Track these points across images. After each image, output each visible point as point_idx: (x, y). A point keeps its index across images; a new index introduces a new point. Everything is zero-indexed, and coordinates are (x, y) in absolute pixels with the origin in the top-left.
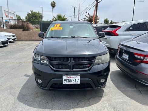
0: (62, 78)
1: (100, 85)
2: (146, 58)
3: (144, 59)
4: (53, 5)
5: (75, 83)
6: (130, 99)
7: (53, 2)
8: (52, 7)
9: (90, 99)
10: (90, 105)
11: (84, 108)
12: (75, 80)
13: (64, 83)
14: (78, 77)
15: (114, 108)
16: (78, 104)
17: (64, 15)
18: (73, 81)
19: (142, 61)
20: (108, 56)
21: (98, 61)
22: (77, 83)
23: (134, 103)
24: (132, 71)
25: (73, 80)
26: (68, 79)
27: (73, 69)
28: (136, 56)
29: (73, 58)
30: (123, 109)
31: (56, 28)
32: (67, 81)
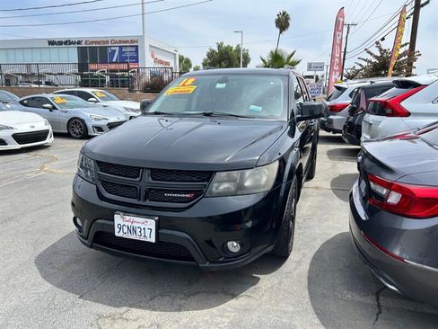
0: (113, 220)
4: (283, 23)
5: (142, 239)
7: (284, 13)
8: (278, 30)
9: (195, 294)
12: (143, 231)
13: (117, 234)
14: (151, 224)
18: (138, 233)
22: (148, 240)
25: (138, 230)
26: (127, 224)
27: (145, 201)
29: (151, 169)
31: (182, 89)
32: (125, 229)
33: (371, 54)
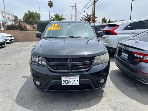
0: (61, 79)
1: (100, 86)
2: (145, 56)
3: (143, 58)
4: (51, 5)
5: (74, 84)
6: (130, 98)
7: (51, 1)
9: (90, 100)
10: (90, 106)
11: (84, 109)
12: (74, 81)
13: (63, 84)
14: (78, 78)
15: (114, 109)
16: (78, 106)
17: (61, 15)
18: (72, 82)
19: (142, 60)
20: (107, 56)
21: (97, 61)
22: (76, 84)
23: (134, 102)
24: (132, 70)
25: (72, 81)
26: (67, 80)
27: (72, 70)
28: (135, 55)
29: (72, 58)
30: (123, 110)
31: (54, 28)
32: (66, 82)
33: (85, 16)
